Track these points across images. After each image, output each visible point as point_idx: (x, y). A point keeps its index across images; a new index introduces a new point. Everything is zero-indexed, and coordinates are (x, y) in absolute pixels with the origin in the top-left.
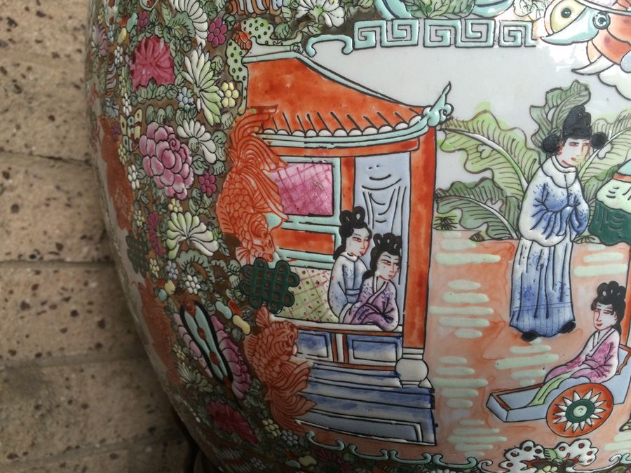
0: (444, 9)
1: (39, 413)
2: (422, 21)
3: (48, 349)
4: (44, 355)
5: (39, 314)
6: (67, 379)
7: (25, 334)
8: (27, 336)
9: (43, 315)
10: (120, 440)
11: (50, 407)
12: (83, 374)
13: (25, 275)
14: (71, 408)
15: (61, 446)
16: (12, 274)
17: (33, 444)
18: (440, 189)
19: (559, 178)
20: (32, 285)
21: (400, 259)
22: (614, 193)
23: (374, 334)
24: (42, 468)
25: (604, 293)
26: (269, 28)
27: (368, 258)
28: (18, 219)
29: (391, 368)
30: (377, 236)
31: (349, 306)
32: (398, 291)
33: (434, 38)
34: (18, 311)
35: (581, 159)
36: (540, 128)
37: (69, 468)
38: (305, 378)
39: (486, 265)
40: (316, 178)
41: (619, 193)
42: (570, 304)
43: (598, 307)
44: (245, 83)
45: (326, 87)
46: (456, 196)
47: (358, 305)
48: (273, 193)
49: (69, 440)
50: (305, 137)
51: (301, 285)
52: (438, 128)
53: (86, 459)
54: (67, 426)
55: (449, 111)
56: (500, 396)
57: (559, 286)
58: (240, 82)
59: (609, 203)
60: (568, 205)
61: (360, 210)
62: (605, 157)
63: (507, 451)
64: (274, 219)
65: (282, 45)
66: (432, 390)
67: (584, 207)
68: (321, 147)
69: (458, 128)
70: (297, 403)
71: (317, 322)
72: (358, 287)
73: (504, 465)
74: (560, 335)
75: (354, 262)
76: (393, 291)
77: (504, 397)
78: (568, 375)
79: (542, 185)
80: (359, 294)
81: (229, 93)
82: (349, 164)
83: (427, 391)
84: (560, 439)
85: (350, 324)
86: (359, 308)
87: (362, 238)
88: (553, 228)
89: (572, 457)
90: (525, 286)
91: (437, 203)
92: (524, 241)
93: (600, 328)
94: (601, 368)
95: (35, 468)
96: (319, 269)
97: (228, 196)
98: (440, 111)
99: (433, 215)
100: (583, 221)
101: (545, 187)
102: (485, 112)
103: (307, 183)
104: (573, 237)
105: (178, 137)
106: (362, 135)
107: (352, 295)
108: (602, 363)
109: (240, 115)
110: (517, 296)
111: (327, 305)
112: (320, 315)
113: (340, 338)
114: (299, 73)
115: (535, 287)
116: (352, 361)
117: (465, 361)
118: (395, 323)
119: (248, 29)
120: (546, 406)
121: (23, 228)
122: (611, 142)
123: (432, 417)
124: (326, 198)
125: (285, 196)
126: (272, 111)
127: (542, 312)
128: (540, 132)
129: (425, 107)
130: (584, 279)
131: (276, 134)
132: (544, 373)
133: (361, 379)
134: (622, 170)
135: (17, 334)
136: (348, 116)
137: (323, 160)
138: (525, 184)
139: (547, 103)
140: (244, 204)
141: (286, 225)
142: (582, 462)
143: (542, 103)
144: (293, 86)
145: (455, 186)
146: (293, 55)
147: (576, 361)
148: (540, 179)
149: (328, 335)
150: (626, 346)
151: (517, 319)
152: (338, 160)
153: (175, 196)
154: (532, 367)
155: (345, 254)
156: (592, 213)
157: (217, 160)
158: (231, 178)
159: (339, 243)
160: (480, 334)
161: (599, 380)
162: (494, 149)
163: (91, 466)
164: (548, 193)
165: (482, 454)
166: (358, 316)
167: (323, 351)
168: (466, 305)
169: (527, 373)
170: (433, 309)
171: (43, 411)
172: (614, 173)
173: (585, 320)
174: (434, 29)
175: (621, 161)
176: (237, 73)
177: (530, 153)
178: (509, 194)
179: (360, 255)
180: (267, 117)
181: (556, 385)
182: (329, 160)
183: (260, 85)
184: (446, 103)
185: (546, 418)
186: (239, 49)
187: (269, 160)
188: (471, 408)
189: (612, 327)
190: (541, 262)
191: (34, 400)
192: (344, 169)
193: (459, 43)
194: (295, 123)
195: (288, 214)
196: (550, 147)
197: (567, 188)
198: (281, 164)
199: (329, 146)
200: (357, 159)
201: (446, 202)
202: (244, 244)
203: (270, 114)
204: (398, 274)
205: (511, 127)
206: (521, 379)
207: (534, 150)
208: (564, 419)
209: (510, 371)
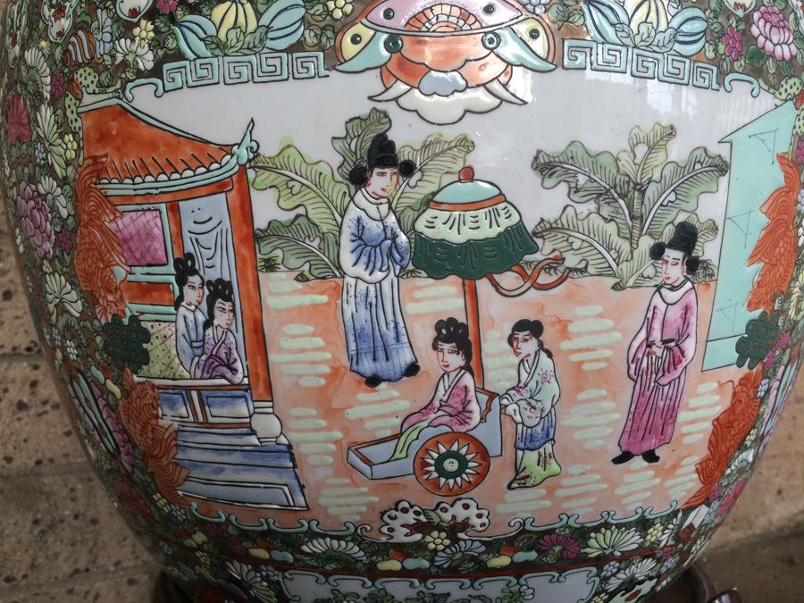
0: (240, 45)
1: (38, 529)
2: (220, 58)
3: (49, 455)
4: (45, 462)
5: (40, 415)
6: (72, 490)
7: (23, 438)
8: (25, 441)
9: (44, 416)
10: (140, 563)
11: (52, 521)
12: (91, 483)
13: (21, 370)
14: (76, 523)
15: (66, 568)
16: (6, 370)
17: (33, 566)
18: (259, 229)
19: (372, 210)
20: (29, 382)
21: (234, 305)
22: (433, 223)
23: (223, 388)
24: (45, 594)
25: (444, 331)
26: (95, 77)
27: (204, 306)
28: (11, 307)
29: (246, 425)
30: (209, 283)
31: (196, 359)
32: (237, 340)
33: (233, 75)
34: (13, 411)
35: (391, 189)
36: (345, 159)
37: (78, 594)
38: (174, 442)
39: (315, 306)
40: (147, 226)
41: (438, 223)
42: (408, 345)
43: (440, 347)
44: (81, 133)
45: (145, 132)
46: (274, 235)
47: (204, 357)
48: (115, 244)
49: (76, 561)
50: (134, 184)
51: (152, 341)
52: (248, 166)
53: (98, 584)
54: (72, 545)
55: (255, 149)
56: (359, 450)
57: (392, 325)
58: (77, 133)
59: (429, 233)
60: (386, 238)
61: (190, 256)
62: (416, 186)
63: (383, 514)
64: (120, 272)
65: (106, 92)
66: (290, 446)
67: (403, 238)
68: (148, 194)
69: (266, 165)
70: (174, 472)
71: (172, 379)
72: (201, 338)
73: (385, 530)
74: (405, 378)
75: (193, 312)
76: (233, 340)
77: (362, 451)
78: (425, 424)
79: (356, 218)
80: (203, 345)
81: (69, 145)
82: (174, 209)
83: (285, 448)
84: (438, 499)
85: (201, 379)
86: (206, 361)
87: (197, 286)
88: (375, 263)
89: (459, 520)
90: (358, 327)
91: (259, 244)
92: (347, 279)
93: (447, 369)
94: (462, 414)
95: (37, 594)
96: (165, 322)
97: (82, 251)
98: (247, 149)
99: (256, 257)
100: (404, 254)
101: (359, 220)
102: (289, 146)
103: (141, 232)
104: (397, 272)
105: (39, 195)
106: (181, 178)
107: (196, 348)
108: (461, 409)
109: (80, 166)
110: (351, 338)
111: (177, 361)
112: (173, 371)
113: (194, 394)
114: (122, 119)
115: (368, 327)
116: (211, 420)
117: (314, 412)
118: (240, 375)
119: (80, 80)
120: (410, 460)
121: (17, 317)
122: (420, 170)
123: (297, 477)
124: (158, 245)
125: (125, 247)
126: (104, 160)
127: (381, 354)
128: (346, 164)
129: (233, 146)
130: (418, 316)
131: (110, 183)
132: (398, 422)
133: (222, 440)
134: (438, 198)
135: (13, 438)
136: (167, 159)
137: (151, 206)
138: (339, 219)
139: (348, 133)
140: (95, 260)
141: (130, 278)
142: (473, 526)
143: (343, 134)
144: (118, 134)
145: (272, 225)
146: (115, 101)
147: (430, 407)
148: (353, 212)
149: (184, 393)
150: (483, 389)
151: (357, 363)
152: (164, 205)
153: (45, 257)
154: (384, 416)
155: (184, 303)
156: (413, 245)
157: (69, 215)
158: (81, 233)
159: (177, 293)
160: (323, 381)
161: (463, 429)
162: (303, 184)
163: (104, 592)
164: (363, 227)
165: (358, 518)
166: (206, 370)
167: (183, 411)
168: (303, 350)
169: (380, 423)
170: (272, 357)
171: (43, 526)
172: (430, 202)
173: (430, 361)
174: (232, 65)
175: (434, 188)
176: (75, 124)
177: (338, 186)
178: (325, 231)
179: (197, 304)
180: (100, 166)
181: (414, 435)
182: (156, 206)
183: (92, 134)
184: (251, 140)
185: (414, 474)
186: (74, 100)
187: (107, 211)
188: (333, 464)
189: (461, 368)
190: (369, 300)
191: (32, 513)
192: (170, 214)
193: (256, 79)
194: (123, 170)
195: (130, 266)
196: (358, 178)
197: (382, 220)
198: (118, 214)
199: (155, 191)
200: (180, 203)
201: (267, 242)
202: (101, 301)
203: (102, 163)
204: (234, 322)
205: (316, 161)
206: (375, 429)
207: (342, 182)
208: (435, 475)
209: (361, 420)
